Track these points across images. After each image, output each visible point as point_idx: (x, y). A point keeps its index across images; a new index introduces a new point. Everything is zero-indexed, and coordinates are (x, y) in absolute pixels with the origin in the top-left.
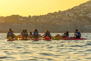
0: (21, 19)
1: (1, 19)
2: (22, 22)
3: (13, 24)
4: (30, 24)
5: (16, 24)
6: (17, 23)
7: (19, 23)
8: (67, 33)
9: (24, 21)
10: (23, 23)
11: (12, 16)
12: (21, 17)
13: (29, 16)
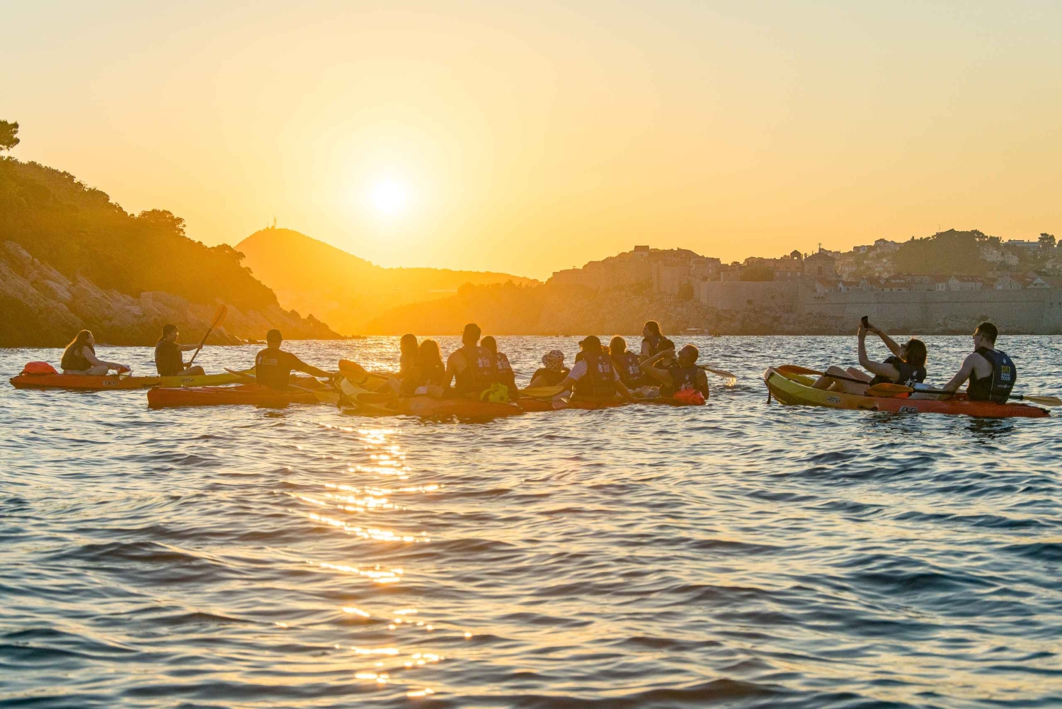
0: (993, 256)
1: (879, 257)
2: (990, 274)
3: (941, 287)
4: (1039, 280)
5: (954, 284)
6: (961, 278)
7: (973, 279)
8: (914, 358)
9: (1003, 267)
10: (994, 280)
11: (939, 235)
12: (995, 241)
13: (1044, 236)
